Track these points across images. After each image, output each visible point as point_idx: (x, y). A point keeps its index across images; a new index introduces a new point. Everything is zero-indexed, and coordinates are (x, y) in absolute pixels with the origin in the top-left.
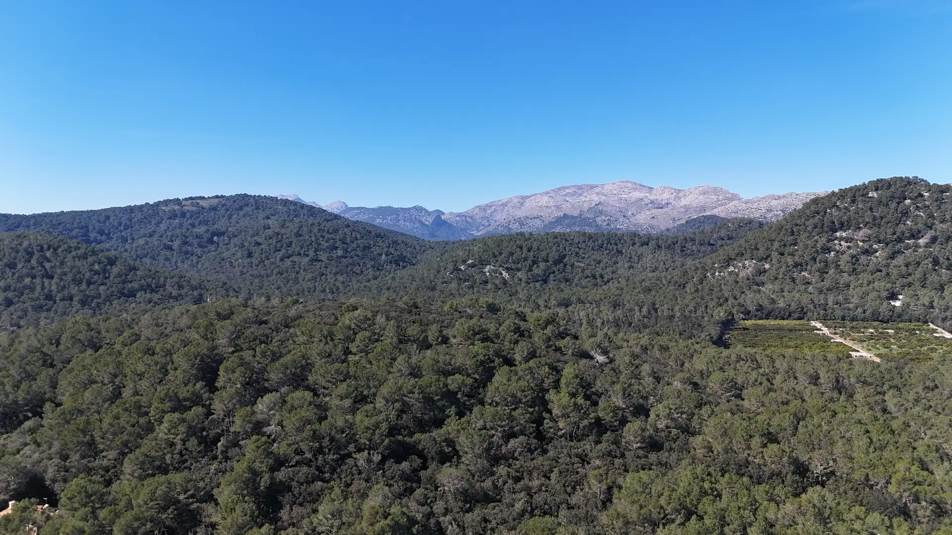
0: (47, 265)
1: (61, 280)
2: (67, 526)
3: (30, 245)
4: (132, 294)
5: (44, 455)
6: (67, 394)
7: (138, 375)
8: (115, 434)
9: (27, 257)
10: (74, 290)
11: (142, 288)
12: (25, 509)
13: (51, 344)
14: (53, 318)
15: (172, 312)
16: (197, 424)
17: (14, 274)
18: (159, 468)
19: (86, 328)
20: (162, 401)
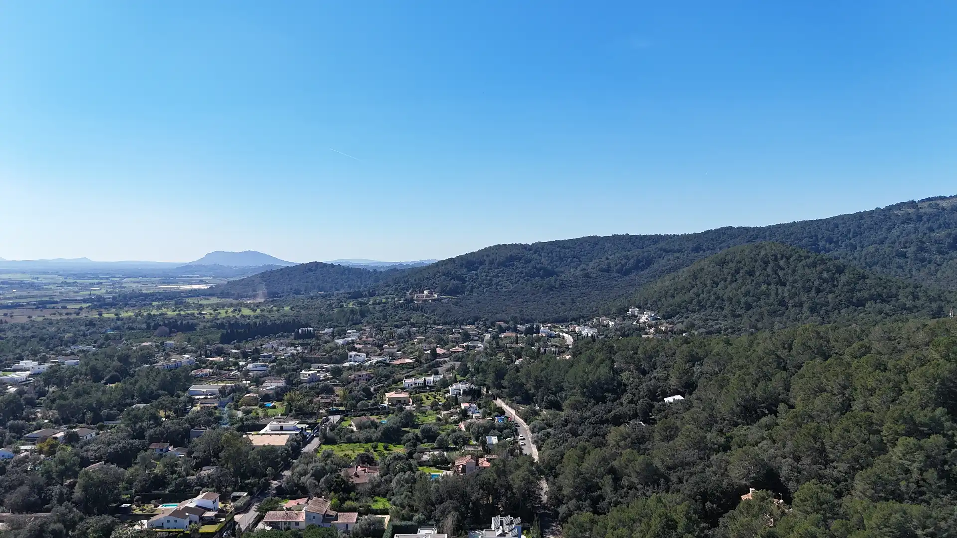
0: (781, 273)
1: (793, 287)
2: (800, 527)
3: (766, 254)
4: (861, 303)
5: (779, 453)
6: (799, 398)
7: (869, 390)
8: (845, 447)
9: (763, 265)
10: (804, 297)
11: (873, 298)
12: (763, 499)
13: (784, 348)
14: (785, 323)
15: (906, 326)
16: (936, 454)
17: (752, 281)
18: (892, 492)
19: (816, 335)
20: (896, 421)
